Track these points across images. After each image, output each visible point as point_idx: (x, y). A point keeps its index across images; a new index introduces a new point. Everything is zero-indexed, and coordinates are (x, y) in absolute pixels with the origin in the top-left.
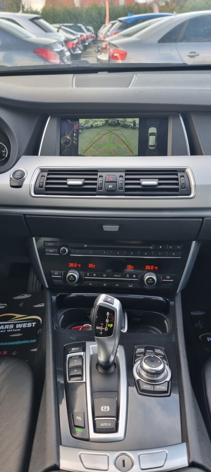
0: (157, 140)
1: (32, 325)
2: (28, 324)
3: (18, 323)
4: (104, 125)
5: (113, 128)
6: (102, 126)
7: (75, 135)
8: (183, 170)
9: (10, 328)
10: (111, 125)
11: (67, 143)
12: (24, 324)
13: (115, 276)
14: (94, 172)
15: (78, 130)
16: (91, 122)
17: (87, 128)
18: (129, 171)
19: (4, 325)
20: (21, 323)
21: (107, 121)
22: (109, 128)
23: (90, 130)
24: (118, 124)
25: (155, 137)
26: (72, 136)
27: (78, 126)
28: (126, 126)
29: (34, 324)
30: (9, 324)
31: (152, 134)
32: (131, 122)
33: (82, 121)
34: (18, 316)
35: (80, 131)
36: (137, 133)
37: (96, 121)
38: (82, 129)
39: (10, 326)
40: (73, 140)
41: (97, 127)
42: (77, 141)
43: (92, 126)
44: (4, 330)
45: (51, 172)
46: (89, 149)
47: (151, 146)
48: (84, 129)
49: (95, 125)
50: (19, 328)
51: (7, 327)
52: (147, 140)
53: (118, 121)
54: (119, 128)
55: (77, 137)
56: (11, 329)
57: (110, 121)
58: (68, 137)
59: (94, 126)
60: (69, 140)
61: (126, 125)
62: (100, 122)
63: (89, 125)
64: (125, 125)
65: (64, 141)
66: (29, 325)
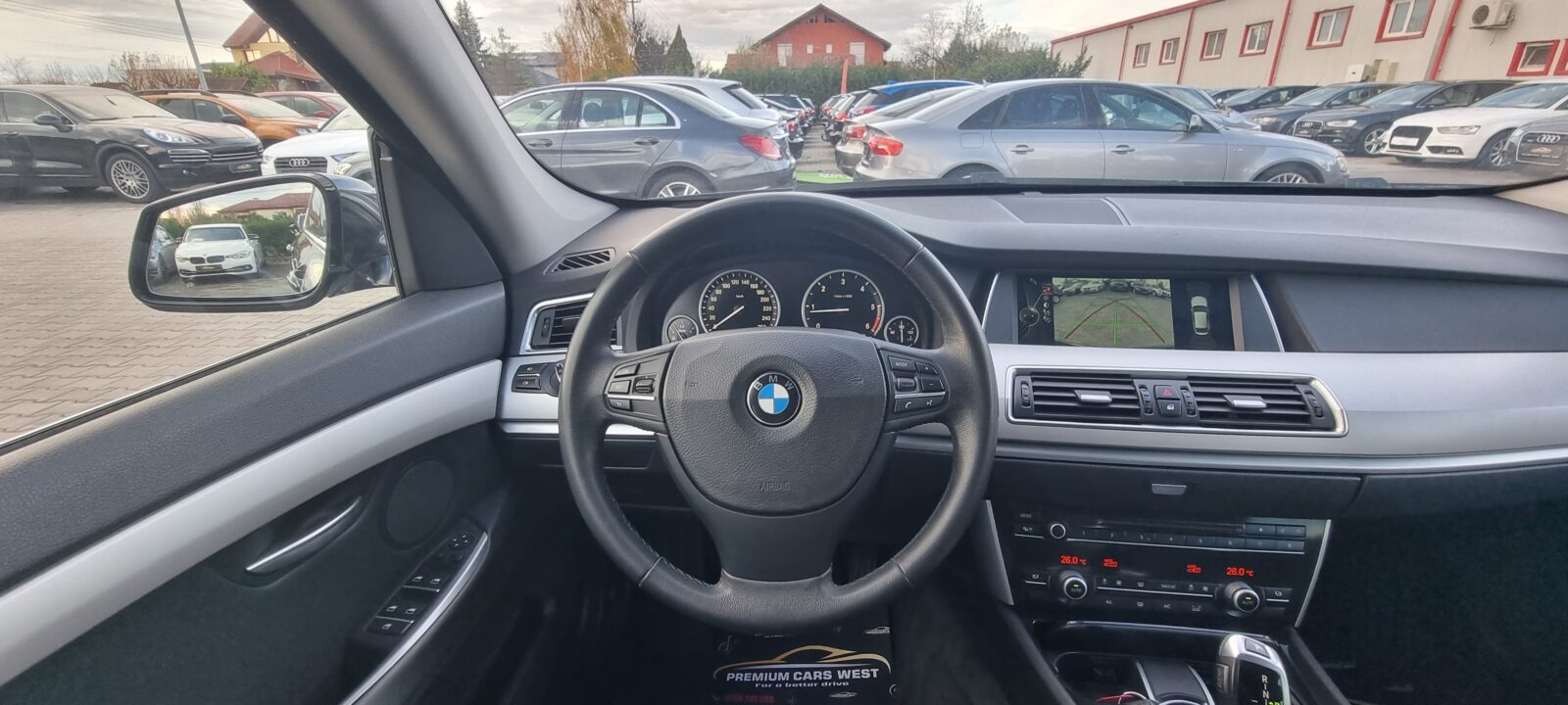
0: (1211, 318)
1: (871, 673)
2: (863, 671)
3: (841, 669)
4: (1100, 290)
5: (1119, 296)
6: (1098, 292)
7: (1045, 305)
8: (1306, 382)
9: (825, 678)
10: (1115, 290)
11: (1030, 320)
12: (854, 671)
13: (1164, 586)
14: (1124, 377)
15: (1051, 297)
16: (1076, 284)
17: (1069, 294)
18: (1195, 380)
19: (812, 670)
20: (847, 669)
21: (1107, 284)
22: (1113, 296)
23: (1075, 297)
24: (1129, 289)
25: (1205, 314)
26: (1040, 307)
27: (1051, 290)
28: (1144, 293)
29: (875, 671)
30: (822, 669)
31: (1199, 308)
32: (1154, 286)
33: (1057, 282)
34: (837, 652)
35: (1056, 299)
36: (1168, 306)
37: (1087, 282)
38: (1060, 296)
39: (825, 673)
40: (1042, 314)
41: (1088, 292)
42: (1051, 317)
43: (1078, 291)
44: (813, 681)
45: (1037, 375)
46: (1076, 332)
47: (1199, 330)
48: (1062, 295)
49: (1084, 289)
50: (844, 680)
51: (817, 675)
52: (1190, 320)
53: (1129, 283)
54: (1133, 295)
55: (1051, 309)
56: (828, 681)
57: (1112, 284)
58: (1032, 310)
59: (1081, 290)
60: (1036, 315)
61: (1146, 291)
62: (1094, 283)
63: (1073, 288)
64: (1144, 290)
65: (1026, 315)
66: (866, 674)
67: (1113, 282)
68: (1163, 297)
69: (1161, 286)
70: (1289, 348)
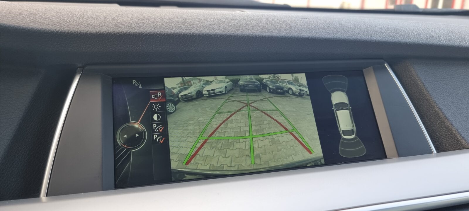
0: (355, 117)
4: (228, 91)
5: (252, 97)
6: (225, 93)
7: (155, 117)
10: (246, 89)
11: (133, 141)
15: (163, 106)
16: (196, 85)
17: (188, 99)
21: (235, 83)
22: (244, 97)
23: (196, 103)
24: (260, 88)
25: (348, 112)
26: (148, 122)
27: (164, 95)
28: (280, 92)
31: (341, 106)
32: (289, 83)
35: (170, 107)
36: (307, 105)
37: (208, 83)
38: (175, 103)
40: (152, 131)
41: (213, 95)
42: (165, 134)
43: (199, 95)
46: (200, 152)
47: (346, 133)
48: (179, 101)
49: (207, 91)
52: (334, 122)
53: (261, 80)
54: (267, 95)
55: (164, 122)
57: (241, 83)
58: (137, 126)
59: (204, 92)
60: (141, 133)
61: (282, 88)
62: (219, 83)
63: (192, 90)
64: (278, 88)
65: (125, 136)
67: (244, 79)
68: (301, 95)
69: (296, 80)
70: (441, 149)
